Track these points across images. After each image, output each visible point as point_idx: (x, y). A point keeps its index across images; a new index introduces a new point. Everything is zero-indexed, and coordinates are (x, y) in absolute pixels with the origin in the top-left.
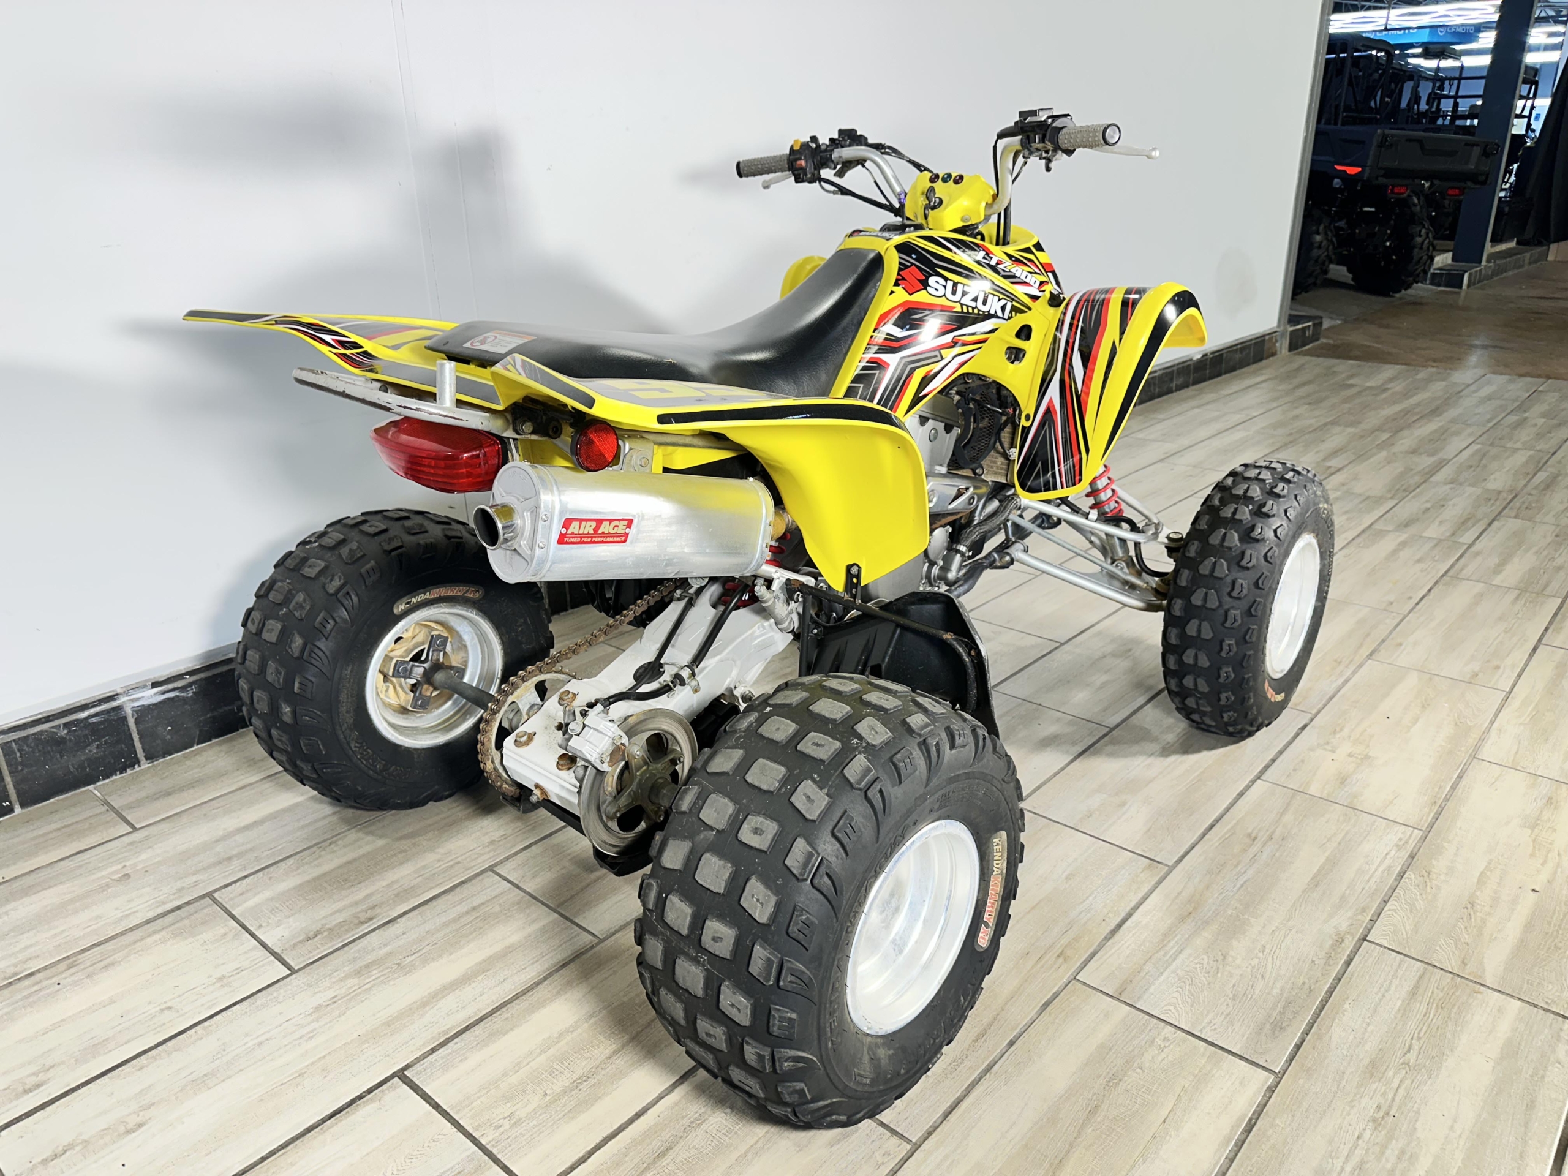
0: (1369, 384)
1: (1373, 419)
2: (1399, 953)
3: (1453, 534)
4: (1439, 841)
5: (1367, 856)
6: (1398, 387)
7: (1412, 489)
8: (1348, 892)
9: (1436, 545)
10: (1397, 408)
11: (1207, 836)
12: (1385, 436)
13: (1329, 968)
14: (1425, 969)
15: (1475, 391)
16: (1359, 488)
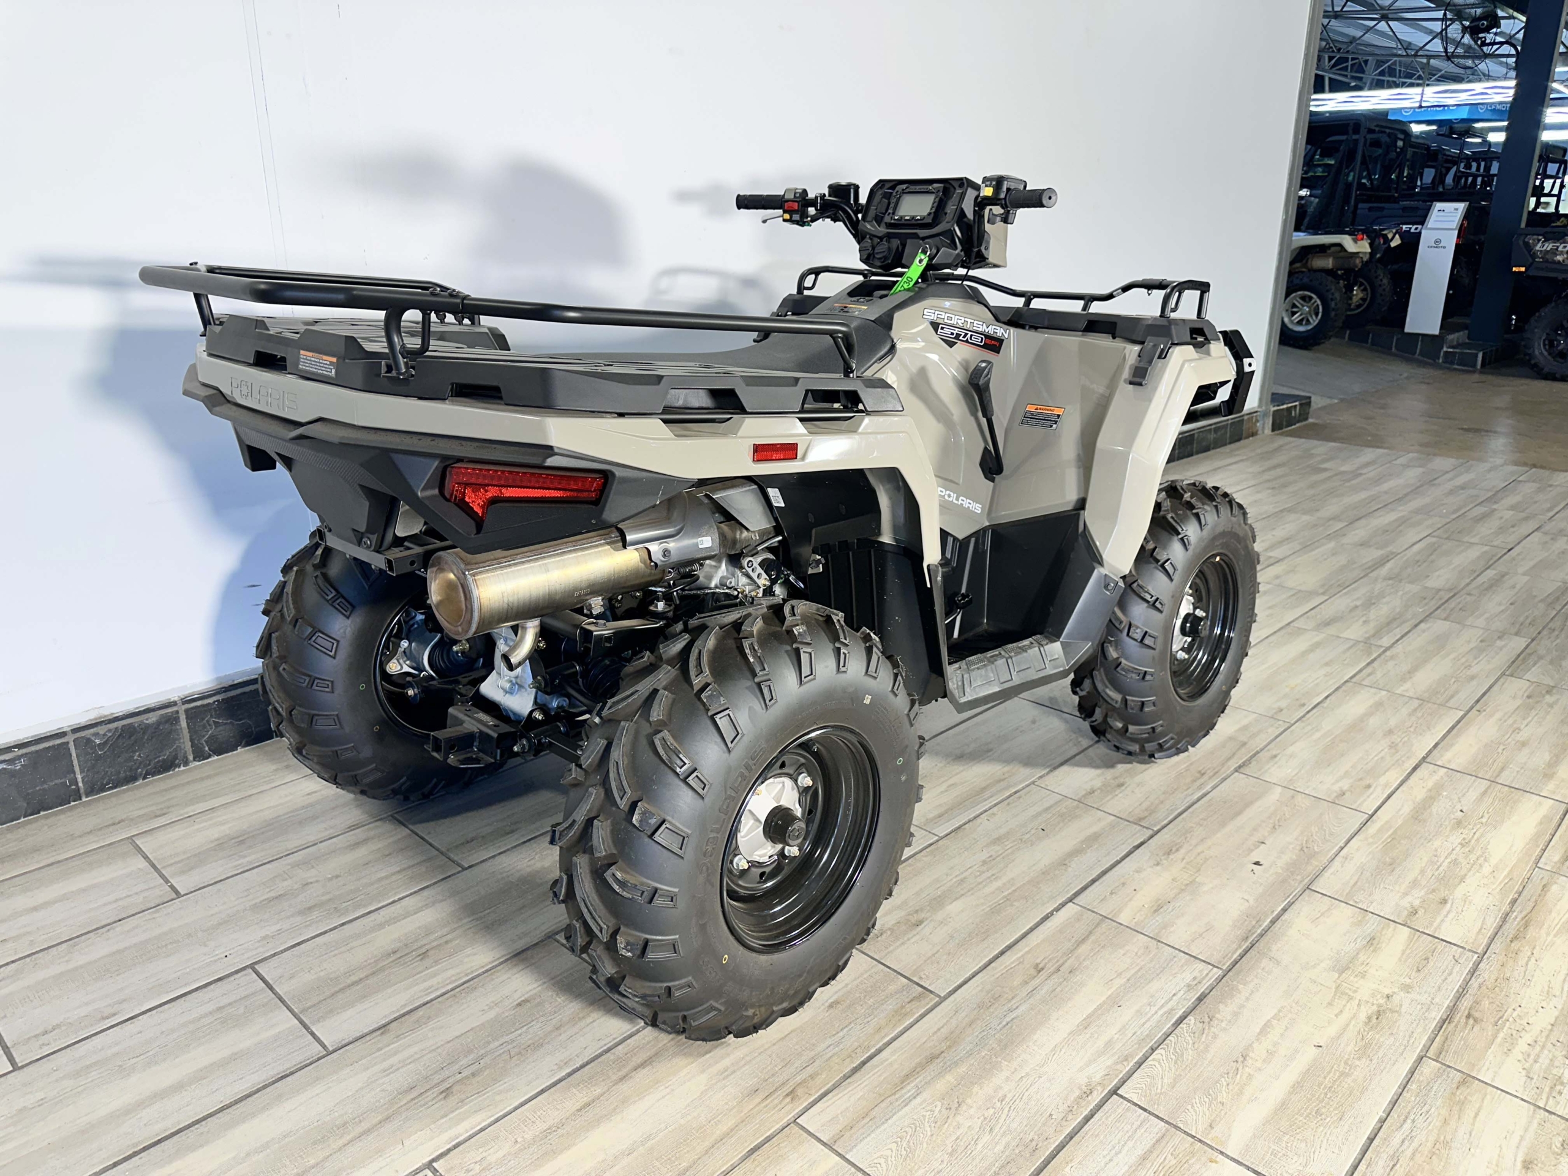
0: (1343, 469)
1: (1332, 507)
2: (1145, 1110)
3: (1374, 636)
4: (1235, 983)
5: (1152, 996)
6: (1371, 473)
7: (1347, 583)
8: (1117, 1036)
9: (1351, 647)
10: (1363, 495)
11: (993, 965)
12: (1340, 525)
13: (1065, 1124)
14: (1167, 1130)
15: (1451, 479)
16: (1292, 582)
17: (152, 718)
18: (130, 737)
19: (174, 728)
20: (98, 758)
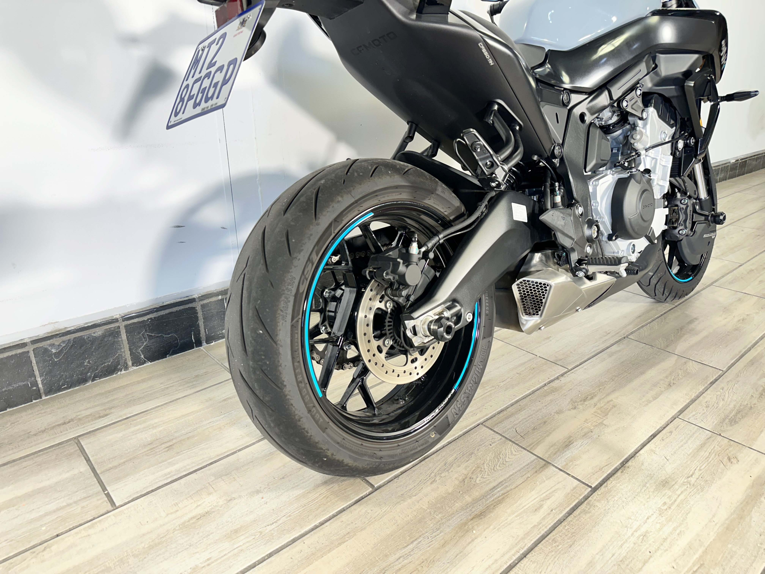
17: (98, 332)
18: (81, 348)
19: (116, 340)
20: (55, 364)
